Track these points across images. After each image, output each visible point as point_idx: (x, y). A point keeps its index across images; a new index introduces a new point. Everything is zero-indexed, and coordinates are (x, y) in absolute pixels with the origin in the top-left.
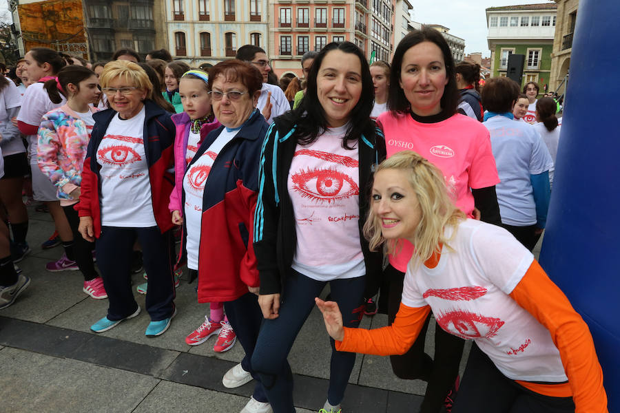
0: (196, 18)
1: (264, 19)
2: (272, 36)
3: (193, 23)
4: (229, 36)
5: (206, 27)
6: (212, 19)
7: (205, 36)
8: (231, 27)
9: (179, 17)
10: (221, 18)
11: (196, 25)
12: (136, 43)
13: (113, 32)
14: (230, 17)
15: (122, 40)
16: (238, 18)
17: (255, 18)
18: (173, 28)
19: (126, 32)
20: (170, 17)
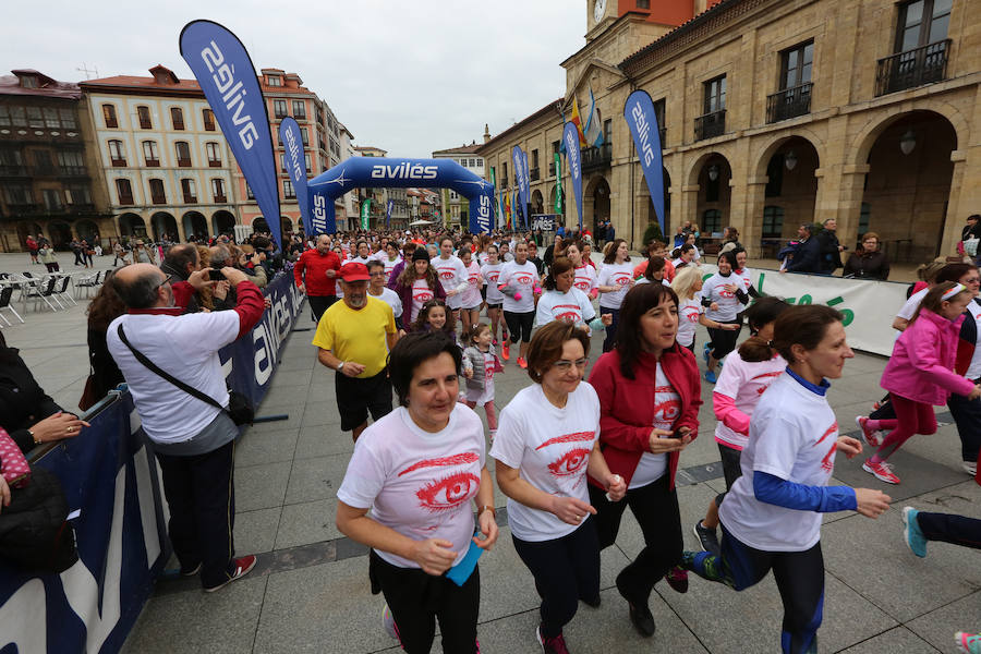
0: (142, 163)
1: (225, 164)
2: (237, 182)
3: (140, 169)
4: (185, 183)
5: (157, 174)
6: (164, 163)
7: (157, 185)
8: (187, 174)
9: (120, 163)
10: (175, 164)
11: (144, 172)
12: (68, 193)
13: (29, 181)
14: (185, 161)
15: (43, 190)
16: (195, 162)
17: (215, 164)
18: (112, 176)
19: (51, 180)
20: (107, 163)
